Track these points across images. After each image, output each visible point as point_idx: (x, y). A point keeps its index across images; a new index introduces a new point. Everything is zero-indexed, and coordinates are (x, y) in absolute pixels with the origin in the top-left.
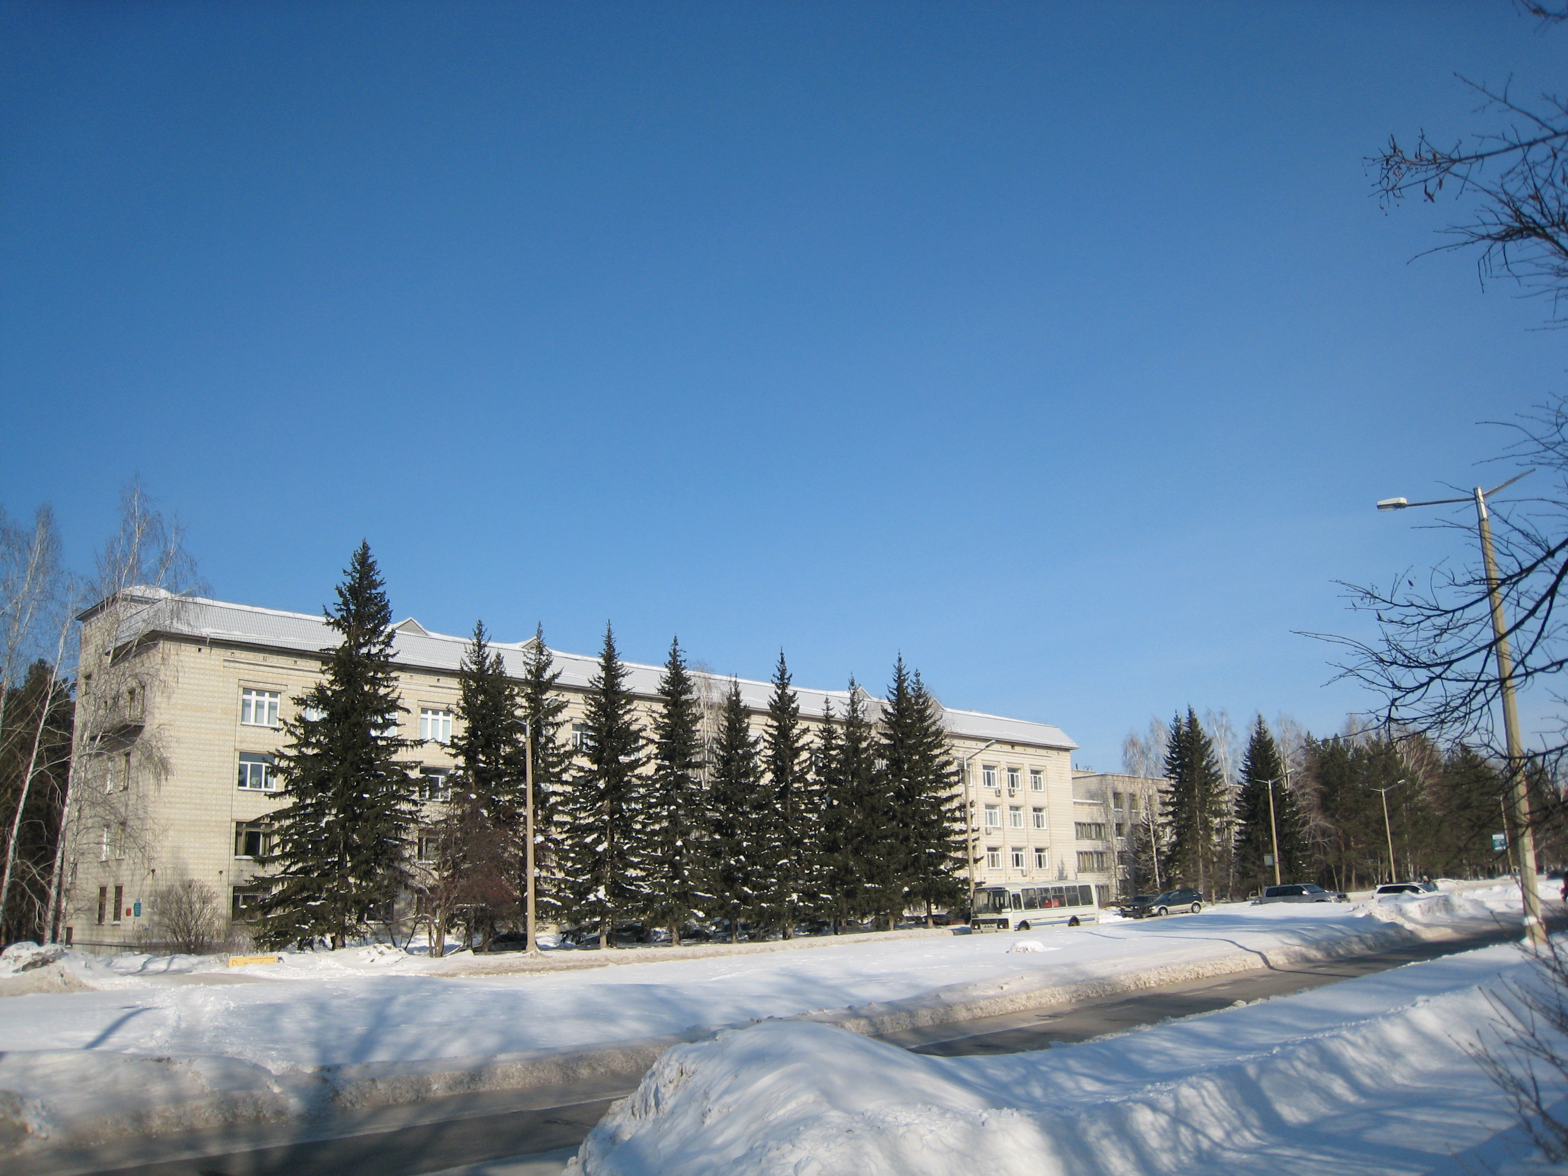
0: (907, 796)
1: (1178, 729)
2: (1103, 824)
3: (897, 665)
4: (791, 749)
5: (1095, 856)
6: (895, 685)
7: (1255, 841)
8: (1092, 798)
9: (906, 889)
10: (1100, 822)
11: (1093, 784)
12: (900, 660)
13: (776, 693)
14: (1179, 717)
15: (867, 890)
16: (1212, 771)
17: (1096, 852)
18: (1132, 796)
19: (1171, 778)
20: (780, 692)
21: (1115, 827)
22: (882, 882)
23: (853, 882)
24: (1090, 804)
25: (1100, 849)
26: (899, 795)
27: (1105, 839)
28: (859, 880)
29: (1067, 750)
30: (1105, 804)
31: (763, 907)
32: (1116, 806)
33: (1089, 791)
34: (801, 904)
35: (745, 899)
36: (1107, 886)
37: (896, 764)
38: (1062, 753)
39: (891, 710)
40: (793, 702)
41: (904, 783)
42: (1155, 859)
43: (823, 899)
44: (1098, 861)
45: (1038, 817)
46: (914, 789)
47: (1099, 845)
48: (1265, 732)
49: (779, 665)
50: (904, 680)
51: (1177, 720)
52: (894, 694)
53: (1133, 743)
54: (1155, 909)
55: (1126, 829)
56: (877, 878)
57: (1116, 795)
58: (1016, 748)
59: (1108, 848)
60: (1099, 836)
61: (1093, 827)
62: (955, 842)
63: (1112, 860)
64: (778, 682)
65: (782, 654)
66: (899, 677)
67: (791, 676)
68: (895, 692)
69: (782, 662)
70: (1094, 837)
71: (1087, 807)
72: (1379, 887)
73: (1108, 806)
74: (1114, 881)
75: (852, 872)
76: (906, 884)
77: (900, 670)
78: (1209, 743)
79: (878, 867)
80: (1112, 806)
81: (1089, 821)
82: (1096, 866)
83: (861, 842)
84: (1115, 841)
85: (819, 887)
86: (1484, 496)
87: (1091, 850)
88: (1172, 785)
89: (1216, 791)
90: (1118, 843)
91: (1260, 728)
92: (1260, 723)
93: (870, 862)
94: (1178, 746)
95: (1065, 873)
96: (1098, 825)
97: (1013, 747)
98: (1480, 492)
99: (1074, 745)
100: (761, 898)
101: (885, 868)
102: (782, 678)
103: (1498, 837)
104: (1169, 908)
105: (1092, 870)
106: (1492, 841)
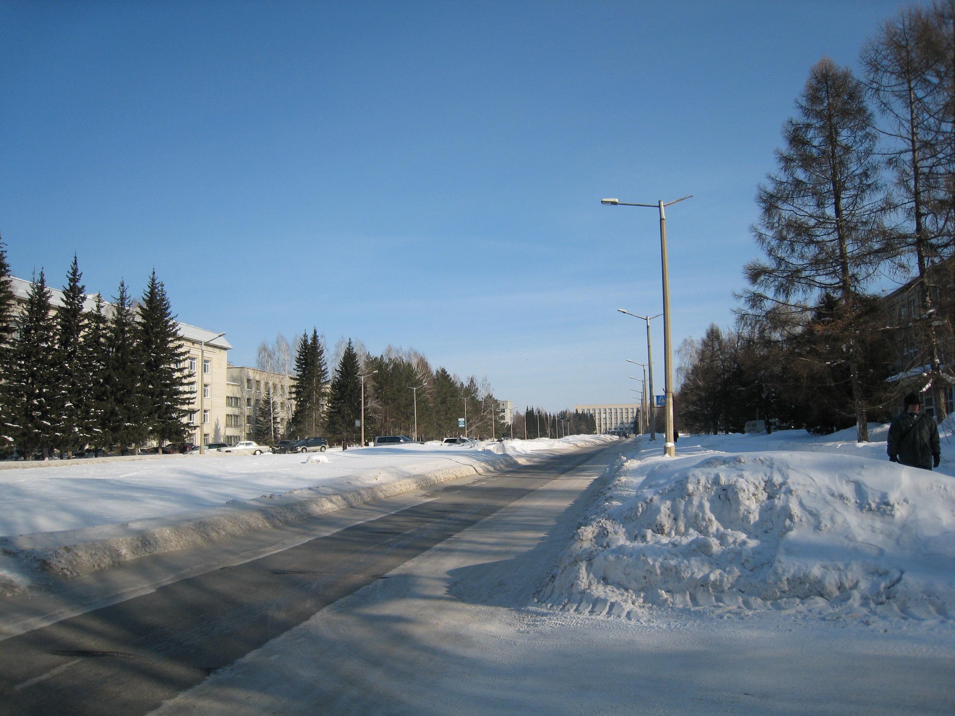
0: (153, 365)
1: (306, 341)
2: (240, 398)
3: (151, 276)
4: (78, 326)
5: (233, 417)
6: (149, 290)
7: (342, 413)
8: (234, 381)
9: (151, 428)
10: (238, 396)
11: (236, 373)
12: (154, 273)
13: (69, 284)
14: (307, 334)
15: (127, 428)
16: (323, 369)
17: (234, 415)
18: (258, 382)
19: (298, 371)
20: (72, 284)
21: (246, 400)
22: (136, 422)
23: (118, 421)
24: (233, 385)
25: (237, 413)
26: (149, 364)
27: (240, 407)
28: (122, 420)
29: (225, 349)
30: (241, 385)
31: (57, 436)
32: (248, 388)
33: (232, 377)
34: (82, 435)
35: (45, 429)
36: (239, 437)
37: (147, 343)
38: (222, 351)
39: (145, 307)
40: (81, 293)
41: (153, 357)
42: (272, 421)
43: (96, 432)
44: (235, 421)
45: (205, 390)
46: (159, 361)
47: (236, 411)
48: (353, 349)
49: (72, 265)
50: (156, 288)
51: (305, 336)
52: (148, 296)
53: (265, 349)
54: (299, 449)
55: (252, 402)
56: (132, 420)
57: (249, 381)
58: (195, 344)
59: (241, 413)
60: (236, 405)
61: (233, 400)
62: (181, 399)
63: (243, 421)
64: (72, 277)
65: (75, 257)
66: (152, 285)
67: (82, 274)
68: (149, 295)
69: (75, 263)
70: (233, 405)
71: (231, 387)
72: (445, 439)
73: (244, 387)
74: (243, 434)
75: (117, 415)
76: (150, 425)
77: (153, 280)
78: (322, 352)
79: (134, 412)
80: (246, 387)
81: (232, 395)
82: (233, 424)
83: (123, 394)
84: (246, 409)
85: (93, 423)
86: (664, 206)
87: (232, 414)
88: (298, 375)
89: (324, 381)
90: (247, 411)
91: (350, 346)
92: (350, 343)
93: (128, 409)
94: (305, 352)
95: (219, 426)
96: (236, 398)
97: (193, 343)
98: (662, 204)
99: (230, 346)
100: (55, 429)
101: (139, 413)
102: (74, 274)
103: (461, 420)
104: (308, 448)
105: (231, 426)
106: (458, 422)
